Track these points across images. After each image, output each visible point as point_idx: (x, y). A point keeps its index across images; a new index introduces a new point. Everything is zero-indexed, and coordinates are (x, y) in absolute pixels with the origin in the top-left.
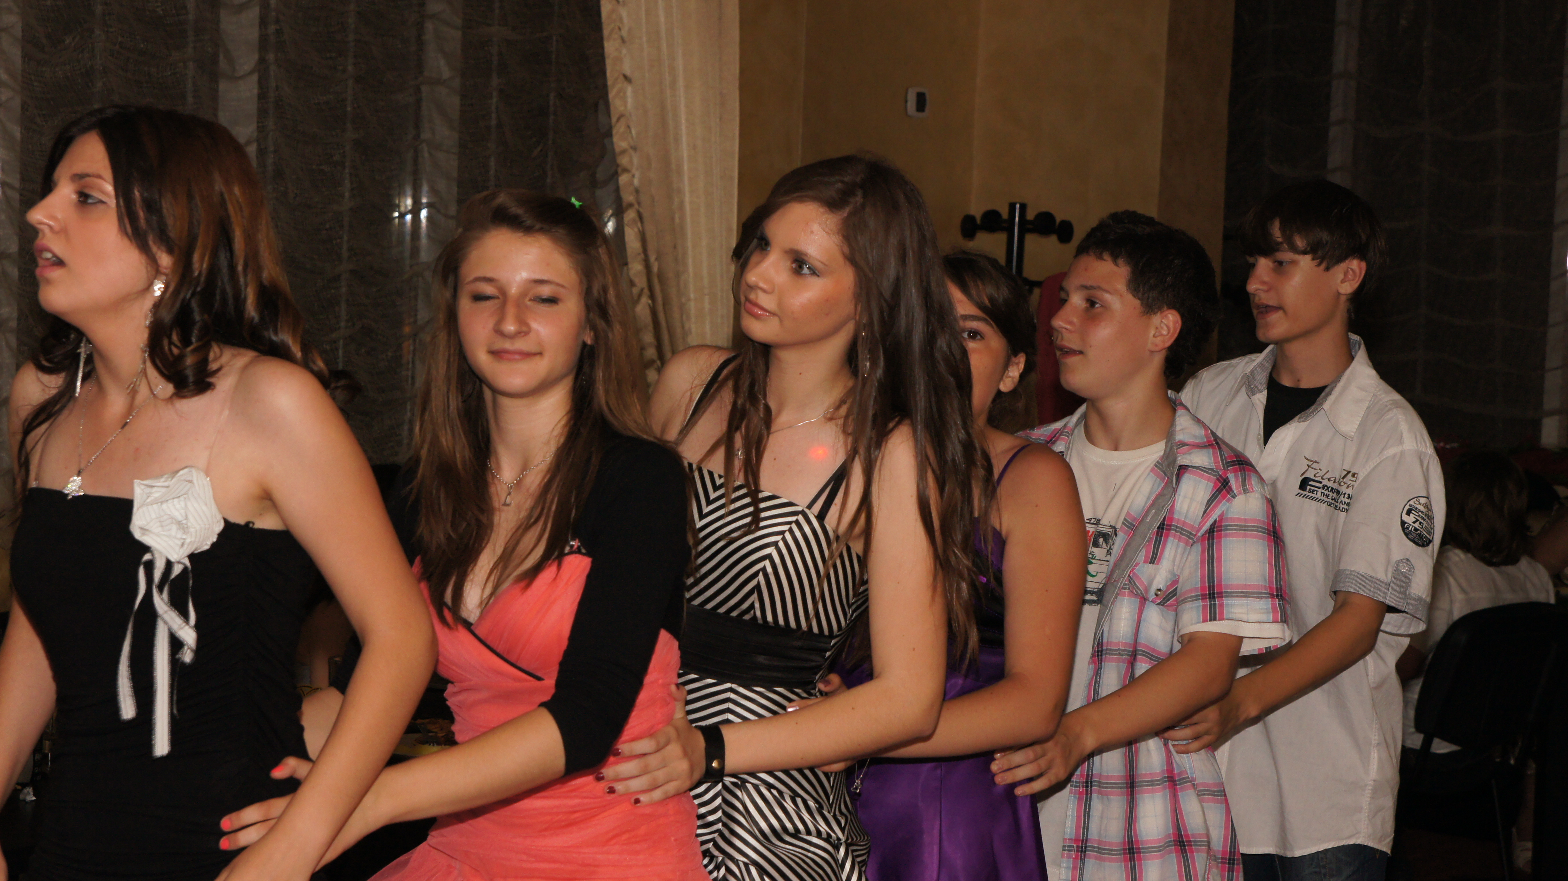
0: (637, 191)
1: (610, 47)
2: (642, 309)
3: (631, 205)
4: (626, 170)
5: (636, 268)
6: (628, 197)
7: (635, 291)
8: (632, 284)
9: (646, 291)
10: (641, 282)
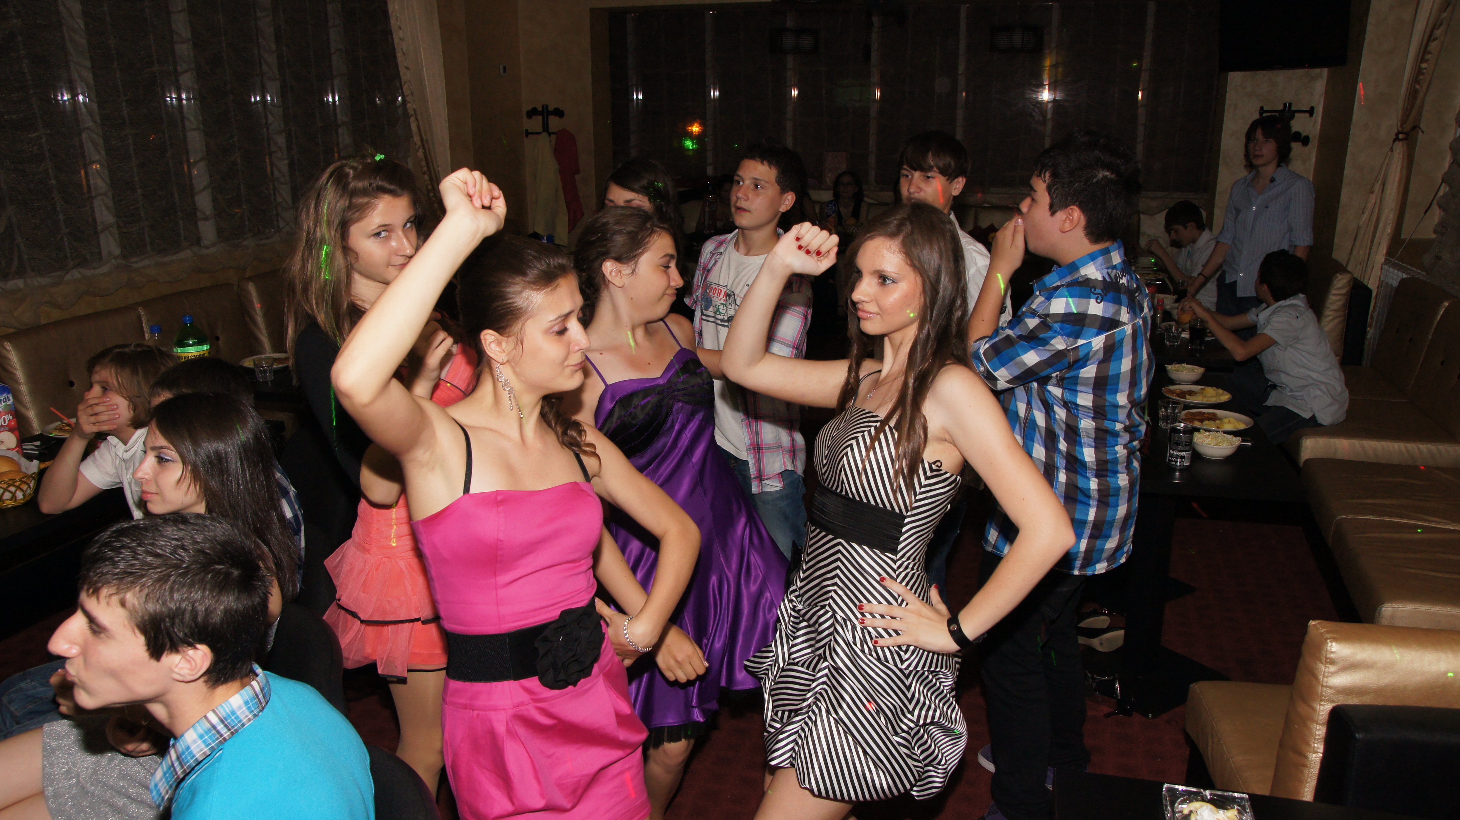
0: (414, 110)
1: (399, 55)
2: (420, 154)
3: (412, 115)
4: (409, 102)
5: (416, 139)
6: (411, 112)
7: (417, 147)
8: (416, 144)
9: (421, 147)
10: (419, 143)
